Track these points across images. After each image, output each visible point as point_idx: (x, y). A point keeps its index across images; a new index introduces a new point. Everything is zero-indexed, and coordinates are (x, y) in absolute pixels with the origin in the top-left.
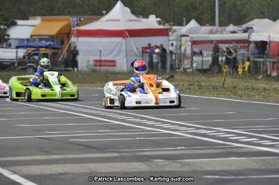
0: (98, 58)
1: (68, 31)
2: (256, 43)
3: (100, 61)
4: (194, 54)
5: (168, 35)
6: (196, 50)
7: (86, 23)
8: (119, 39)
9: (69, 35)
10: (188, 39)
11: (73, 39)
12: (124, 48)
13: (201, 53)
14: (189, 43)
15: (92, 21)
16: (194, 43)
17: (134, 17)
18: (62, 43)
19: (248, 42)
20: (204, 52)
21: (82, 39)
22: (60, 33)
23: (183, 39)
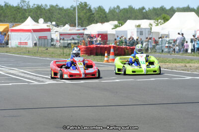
0: (20, 41)
1: (7, 30)
2: (87, 35)
3: (21, 43)
4: (60, 39)
6: (61, 38)
7: (15, 26)
8: (29, 33)
9: (8, 31)
10: (58, 33)
11: (9, 33)
12: (31, 37)
13: (63, 39)
14: (59, 35)
15: (18, 25)
16: (61, 35)
17: (36, 23)
18: (5, 35)
19: (84, 34)
20: (65, 39)
21: (13, 33)
22: (4, 31)
23: (56, 33)
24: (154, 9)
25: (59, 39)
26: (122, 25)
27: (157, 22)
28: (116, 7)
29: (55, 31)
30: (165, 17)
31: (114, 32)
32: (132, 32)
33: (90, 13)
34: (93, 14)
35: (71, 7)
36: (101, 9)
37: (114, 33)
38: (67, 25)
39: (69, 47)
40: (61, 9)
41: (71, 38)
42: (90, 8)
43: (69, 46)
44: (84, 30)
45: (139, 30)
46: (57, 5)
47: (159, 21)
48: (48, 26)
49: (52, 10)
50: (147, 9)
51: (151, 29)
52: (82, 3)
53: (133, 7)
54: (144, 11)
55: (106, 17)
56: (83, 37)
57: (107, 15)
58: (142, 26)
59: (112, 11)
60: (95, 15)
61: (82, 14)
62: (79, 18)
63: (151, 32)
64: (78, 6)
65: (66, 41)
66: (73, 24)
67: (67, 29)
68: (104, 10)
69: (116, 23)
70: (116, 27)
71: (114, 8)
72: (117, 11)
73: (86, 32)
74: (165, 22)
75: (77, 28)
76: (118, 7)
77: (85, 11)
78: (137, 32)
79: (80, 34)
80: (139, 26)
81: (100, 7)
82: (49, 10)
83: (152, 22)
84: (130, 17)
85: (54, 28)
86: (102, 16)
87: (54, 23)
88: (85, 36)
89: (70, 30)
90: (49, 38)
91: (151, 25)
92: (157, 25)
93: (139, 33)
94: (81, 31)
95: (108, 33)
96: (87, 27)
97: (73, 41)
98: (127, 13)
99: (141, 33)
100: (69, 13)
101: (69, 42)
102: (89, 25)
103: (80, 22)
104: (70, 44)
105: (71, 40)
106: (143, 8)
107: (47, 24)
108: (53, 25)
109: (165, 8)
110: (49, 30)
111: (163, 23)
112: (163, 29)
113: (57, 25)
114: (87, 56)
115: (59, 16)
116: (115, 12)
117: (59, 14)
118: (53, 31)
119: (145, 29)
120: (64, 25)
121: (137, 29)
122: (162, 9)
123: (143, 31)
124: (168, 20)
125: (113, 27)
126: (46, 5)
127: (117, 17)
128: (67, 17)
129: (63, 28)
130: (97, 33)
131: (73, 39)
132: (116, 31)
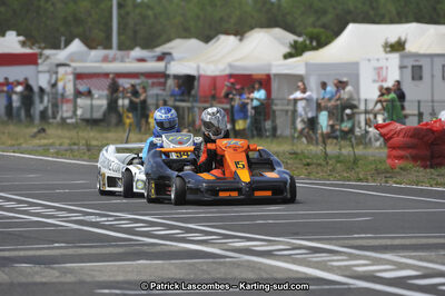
6: (82, 88)
10: (69, 70)
13: (89, 94)
14: (71, 77)
16: (79, 76)
25: (71, 91)
45: (410, 62)
58: (410, 47)
75: (138, 53)
79: (149, 75)
93: (408, 72)
95: (274, 71)
99: (417, 73)
119: (432, 56)
123: (425, 63)
125: (287, 50)
130: (227, 72)
132: (307, 65)
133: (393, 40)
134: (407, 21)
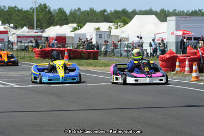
2: (45, 37)
4: (18, 42)
5: (7, 33)
6: (19, 40)
10: (16, 35)
13: (21, 42)
14: (16, 37)
16: (18, 37)
19: (41, 37)
20: (23, 41)
23: (14, 35)
24: (116, 12)
25: (16, 41)
26: (81, 28)
27: (116, 25)
28: (77, 9)
29: (12, 33)
30: (125, 20)
31: (72, 34)
32: (91, 35)
33: (50, 15)
34: (53, 16)
35: (31, 9)
36: (61, 11)
37: (73, 36)
38: (25, 27)
39: (26, 51)
40: (20, 11)
41: (29, 40)
42: (49, 10)
43: (27, 48)
44: (42, 32)
45: (99, 33)
46: (15, 7)
47: (119, 24)
48: (5, 28)
49: (10, 11)
50: (109, 12)
51: (110, 32)
52: (41, 5)
53: (95, 10)
54: (106, 13)
55: (66, 19)
56: (41, 39)
57: (68, 18)
58: (101, 29)
59: (73, 14)
60: (55, 17)
61: (41, 16)
62: (38, 20)
63: (110, 35)
64: (37, 8)
65: (23, 44)
66: (31, 27)
67: (25, 31)
68: (65, 12)
69: (75, 25)
70: (75, 29)
71: (75, 10)
72: (78, 13)
73: (44, 35)
74: (124, 25)
75: (35, 30)
76: (79, 9)
77: (44, 13)
78: (96, 35)
79: (38, 37)
80: (98, 29)
81: (60, 8)
82: (7, 11)
83: (111, 24)
84: (91, 20)
85: (12, 30)
86: (62, 18)
87: (12, 25)
88: (43, 39)
89: (28, 32)
90: (6, 40)
91: (110, 28)
92: (117, 28)
93: (98, 36)
94: (39, 34)
95: (67, 36)
96: (46, 30)
97: (30, 44)
98: (89, 16)
99: (100, 36)
100: (28, 15)
101: (27, 44)
102: (49, 27)
103: (39, 24)
104: (27, 46)
105: (28, 43)
106: (105, 11)
107: (5, 26)
108: (11, 27)
109: (127, 11)
110: (6, 32)
111: (122, 27)
112: (122, 32)
113: (15, 28)
114: (41, 59)
115: (18, 17)
116: (76, 14)
117: (18, 16)
118: (10, 34)
119: (104, 32)
120: (22, 28)
121: (97, 32)
122: (124, 12)
123: (103, 34)
124: (127, 23)
125: (72, 30)
126: (4, 6)
127: (78, 19)
128: (26, 19)
129: (21, 30)
130: (56, 36)
131: (31, 42)
132: (75, 34)
133: (97, 27)
134: (99, 22)
